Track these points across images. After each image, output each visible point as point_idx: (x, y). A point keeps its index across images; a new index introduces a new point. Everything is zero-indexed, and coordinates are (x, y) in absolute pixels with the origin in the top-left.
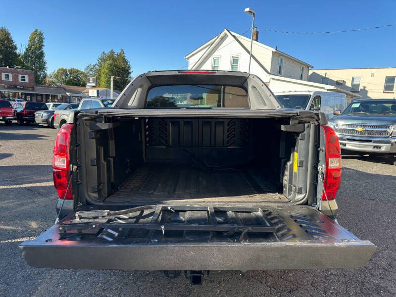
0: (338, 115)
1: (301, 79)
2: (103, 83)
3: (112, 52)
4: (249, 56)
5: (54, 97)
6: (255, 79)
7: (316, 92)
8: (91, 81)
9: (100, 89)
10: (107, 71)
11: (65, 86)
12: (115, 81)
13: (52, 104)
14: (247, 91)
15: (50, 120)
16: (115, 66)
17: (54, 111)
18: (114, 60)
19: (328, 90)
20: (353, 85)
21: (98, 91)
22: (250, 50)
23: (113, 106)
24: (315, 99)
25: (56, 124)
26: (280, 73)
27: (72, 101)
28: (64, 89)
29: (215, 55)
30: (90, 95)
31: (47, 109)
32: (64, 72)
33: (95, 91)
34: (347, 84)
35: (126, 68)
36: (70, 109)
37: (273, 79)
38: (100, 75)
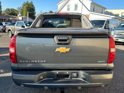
0: (116, 28)
1: (102, 13)
2: (24, 14)
3: (28, 2)
4: (82, 4)
5: (5, 20)
6: (84, 16)
7: (107, 19)
8: (20, 14)
9: (23, 17)
10: (26, 9)
11: (9, 15)
12: (29, 14)
13: (4, 23)
14: (81, 20)
15: (4, 29)
16: (29, 7)
17: (6, 26)
18: (29, 5)
19: (112, 18)
20: (122, 16)
21: (22, 18)
22: (82, 2)
23: (30, 27)
24: (107, 22)
25: (7, 31)
26: (94, 11)
27: (12, 21)
28: (9, 17)
29: (68, 4)
30: (19, 19)
31: (3, 25)
32: (8, 10)
33: (21, 18)
34: (119, 16)
35: (33, 8)
36: (12, 25)
37: (91, 13)
38: (23, 11)
